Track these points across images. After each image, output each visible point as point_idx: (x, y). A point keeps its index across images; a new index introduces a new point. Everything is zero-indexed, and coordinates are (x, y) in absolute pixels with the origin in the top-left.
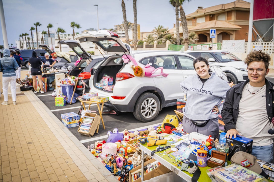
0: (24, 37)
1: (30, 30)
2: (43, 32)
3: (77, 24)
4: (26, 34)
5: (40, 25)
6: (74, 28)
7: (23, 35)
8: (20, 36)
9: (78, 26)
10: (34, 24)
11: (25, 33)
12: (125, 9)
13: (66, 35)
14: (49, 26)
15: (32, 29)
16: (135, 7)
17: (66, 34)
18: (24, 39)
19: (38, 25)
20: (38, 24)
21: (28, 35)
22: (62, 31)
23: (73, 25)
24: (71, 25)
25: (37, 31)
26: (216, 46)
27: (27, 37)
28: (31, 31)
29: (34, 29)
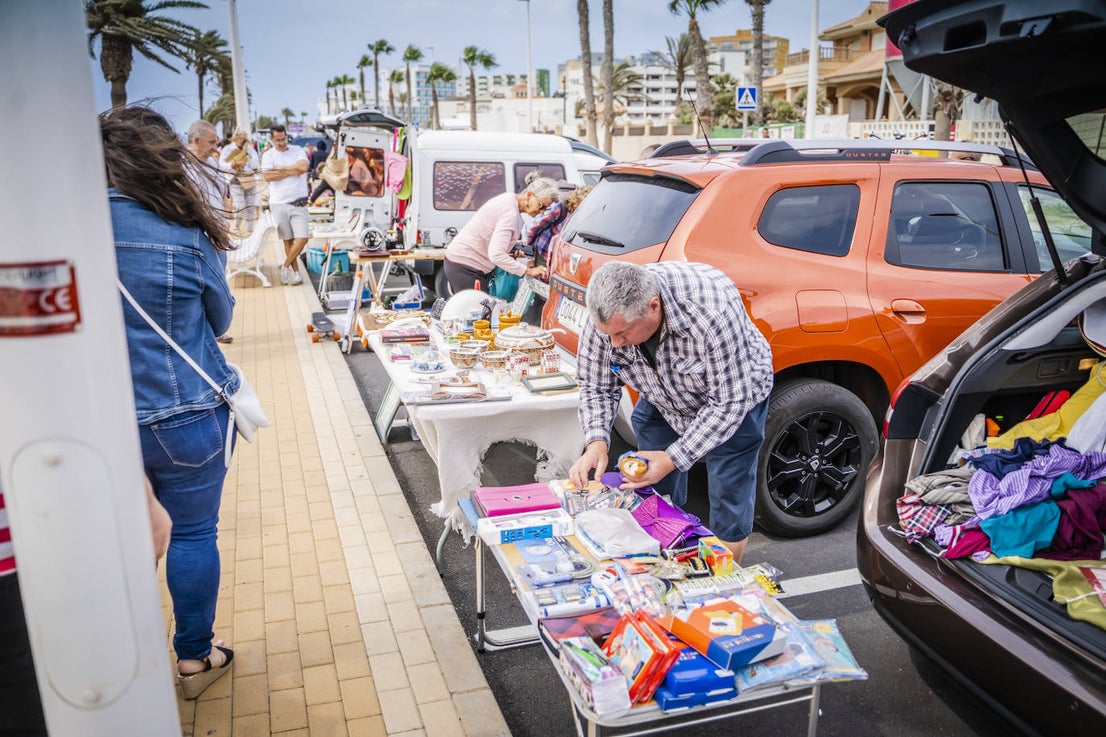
0: (339, 88)
2: (393, 74)
3: (486, 54)
4: (345, 78)
5: (389, 49)
6: (474, 68)
7: (338, 82)
8: (329, 85)
9: (488, 62)
10: (370, 47)
11: (341, 76)
12: (587, 17)
13: (498, 80)
14: (408, 55)
15: (365, 62)
16: (608, 14)
17: (499, 77)
18: (340, 94)
19: (382, 49)
20: (381, 47)
21: (352, 81)
22: (444, 75)
23: (471, 56)
24: (463, 56)
25: (376, 70)
26: (793, 132)
27: (349, 87)
28: (359, 71)
29: (370, 63)
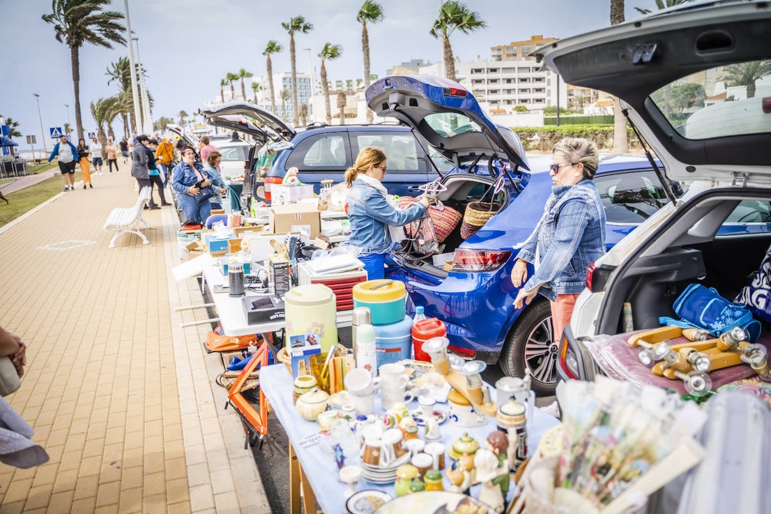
1: (264, 54)
7: (232, 77)
15: (272, 48)
19: (300, 28)
20: (298, 25)
21: (252, 74)
25: (293, 53)
